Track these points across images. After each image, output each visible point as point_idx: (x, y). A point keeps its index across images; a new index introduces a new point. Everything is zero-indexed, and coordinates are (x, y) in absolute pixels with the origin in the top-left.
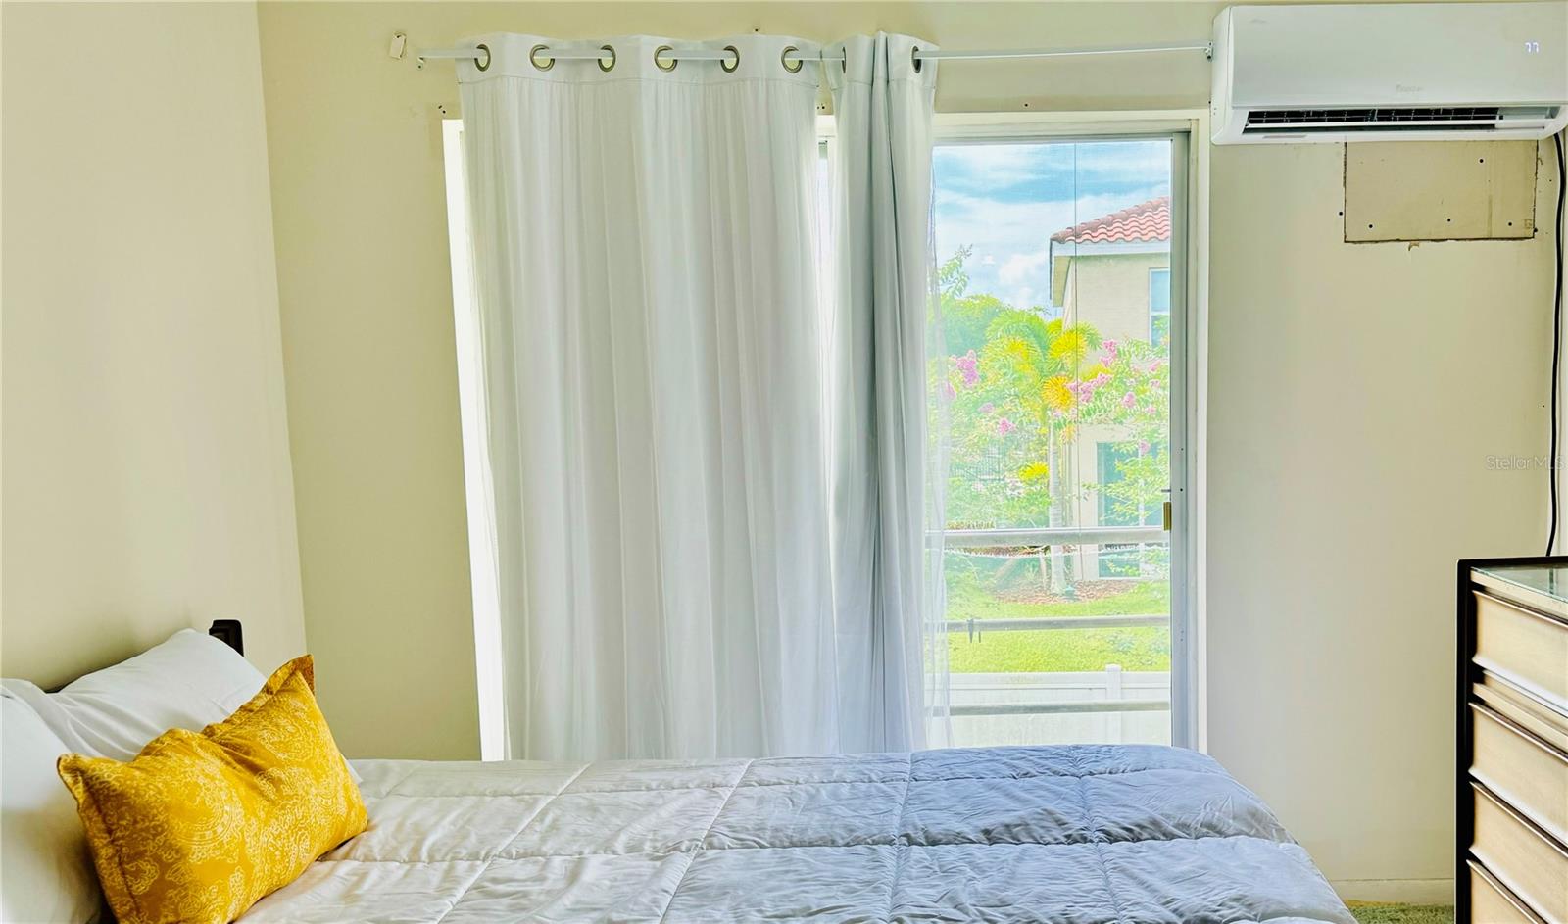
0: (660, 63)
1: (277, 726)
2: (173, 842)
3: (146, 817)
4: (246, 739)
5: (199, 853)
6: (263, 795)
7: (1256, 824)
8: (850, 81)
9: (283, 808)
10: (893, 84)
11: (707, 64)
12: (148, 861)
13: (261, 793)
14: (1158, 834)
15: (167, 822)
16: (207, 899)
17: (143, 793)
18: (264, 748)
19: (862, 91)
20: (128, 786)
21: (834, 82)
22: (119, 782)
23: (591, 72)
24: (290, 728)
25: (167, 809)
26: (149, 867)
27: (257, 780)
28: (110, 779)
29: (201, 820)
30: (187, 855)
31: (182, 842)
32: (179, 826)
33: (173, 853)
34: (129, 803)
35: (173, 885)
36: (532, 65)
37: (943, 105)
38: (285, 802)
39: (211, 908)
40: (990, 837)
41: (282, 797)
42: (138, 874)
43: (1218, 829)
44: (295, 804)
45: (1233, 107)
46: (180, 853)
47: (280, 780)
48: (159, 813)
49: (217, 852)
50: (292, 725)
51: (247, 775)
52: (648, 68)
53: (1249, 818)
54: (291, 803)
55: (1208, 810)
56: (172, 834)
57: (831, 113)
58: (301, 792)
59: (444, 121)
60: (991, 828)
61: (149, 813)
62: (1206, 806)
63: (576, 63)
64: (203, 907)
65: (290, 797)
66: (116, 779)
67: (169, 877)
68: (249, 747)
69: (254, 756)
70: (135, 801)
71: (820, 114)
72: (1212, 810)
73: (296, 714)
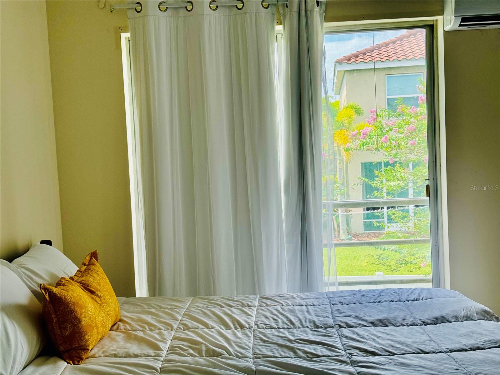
0: (211, 7)
1: (93, 276)
2: (77, 316)
3: (68, 306)
4: (86, 281)
5: (85, 321)
6: (97, 302)
7: (486, 315)
8: (291, 12)
9: (103, 307)
10: (309, 12)
11: (230, 7)
12: (69, 324)
13: (96, 301)
14: (445, 321)
15: (74, 309)
16: (88, 338)
17: (66, 298)
18: (93, 284)
19: (295, 15)
20: (62, 295)
21: (282, 12)
22: (59, 293)
23: (182, 12)
24: (98, 278)
25: (74, 304)
26: (69, 326)
27: (93, 296)
28: (56, 293)
29: (84, 309)
30: (81, 321)
31: (79, 316)
32: (78, 310)
33: (77, 321)
34: (63, 301)
35: (78, 333)
36: (159, 10)
37: (328, 19)
38: (103, 305)
39: (89, 342)
40: (373, 324)
41: (102, 303)
42: (66, 328)
43: (471, 318)
44: (106, 305)
45: (455, 16)
46: (79, 320)
47: (100, 296)
48: (72, 305)
49: (90, 321)
50: (98, 277)
51: (90, 294)
52: (207, 10)
53: (483, 313)
54: (105, 305)
55: (465, 311)
56: (76, 313)
57: (281, 24)
58: (107, 301)
59: (121, 33)
60: (373, 321)
61: (69, 305)
62: (463, 309)
63: (176, 8)
64: (87, 341)
65: (104, 303)
66: (58, 292)
67: (76, 330)
68: (88, 284)
69: (91, 287)
70: (64, 301)
71: (276, 25)
72: (466, 311)
73: (98, 273)
